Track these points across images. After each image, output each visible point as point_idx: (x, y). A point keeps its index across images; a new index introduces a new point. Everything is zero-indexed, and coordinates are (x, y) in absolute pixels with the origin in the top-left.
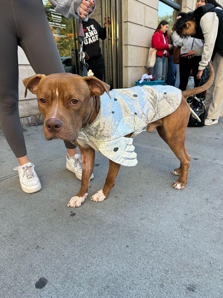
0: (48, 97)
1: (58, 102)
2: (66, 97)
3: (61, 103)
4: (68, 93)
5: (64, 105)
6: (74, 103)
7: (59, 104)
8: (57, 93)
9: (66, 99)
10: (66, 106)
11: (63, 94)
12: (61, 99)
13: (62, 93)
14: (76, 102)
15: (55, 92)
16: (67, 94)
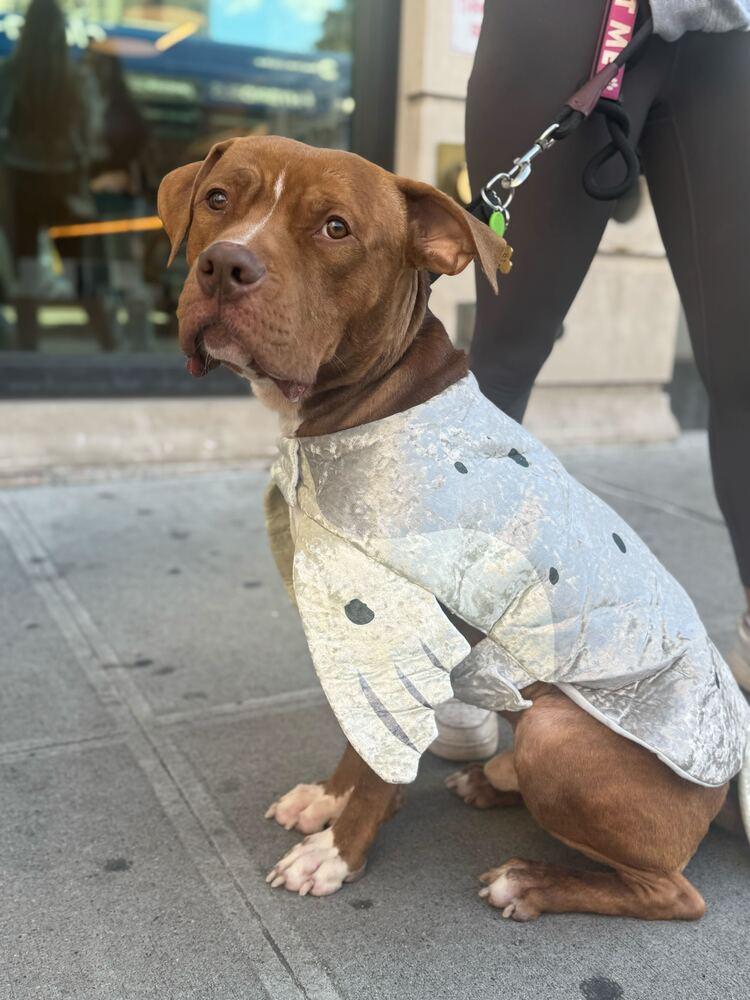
0: (243, 184)
1: (270, 214)
2: (311, 203)
3: (282, 219)
4: (324, 193)
5: (291, 228)
6: (336, 235)
7: (272, 219)
8: (279, 188)
9: (310, 210)
10: (296, 234)
11: (304, 193)
12: (288, 207)
13: (298, 191)
14: (341, 233)
15: (273, 183)
16: (318, 194)
